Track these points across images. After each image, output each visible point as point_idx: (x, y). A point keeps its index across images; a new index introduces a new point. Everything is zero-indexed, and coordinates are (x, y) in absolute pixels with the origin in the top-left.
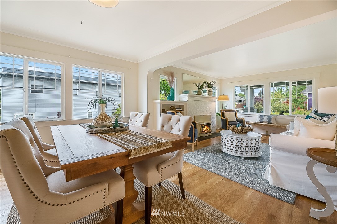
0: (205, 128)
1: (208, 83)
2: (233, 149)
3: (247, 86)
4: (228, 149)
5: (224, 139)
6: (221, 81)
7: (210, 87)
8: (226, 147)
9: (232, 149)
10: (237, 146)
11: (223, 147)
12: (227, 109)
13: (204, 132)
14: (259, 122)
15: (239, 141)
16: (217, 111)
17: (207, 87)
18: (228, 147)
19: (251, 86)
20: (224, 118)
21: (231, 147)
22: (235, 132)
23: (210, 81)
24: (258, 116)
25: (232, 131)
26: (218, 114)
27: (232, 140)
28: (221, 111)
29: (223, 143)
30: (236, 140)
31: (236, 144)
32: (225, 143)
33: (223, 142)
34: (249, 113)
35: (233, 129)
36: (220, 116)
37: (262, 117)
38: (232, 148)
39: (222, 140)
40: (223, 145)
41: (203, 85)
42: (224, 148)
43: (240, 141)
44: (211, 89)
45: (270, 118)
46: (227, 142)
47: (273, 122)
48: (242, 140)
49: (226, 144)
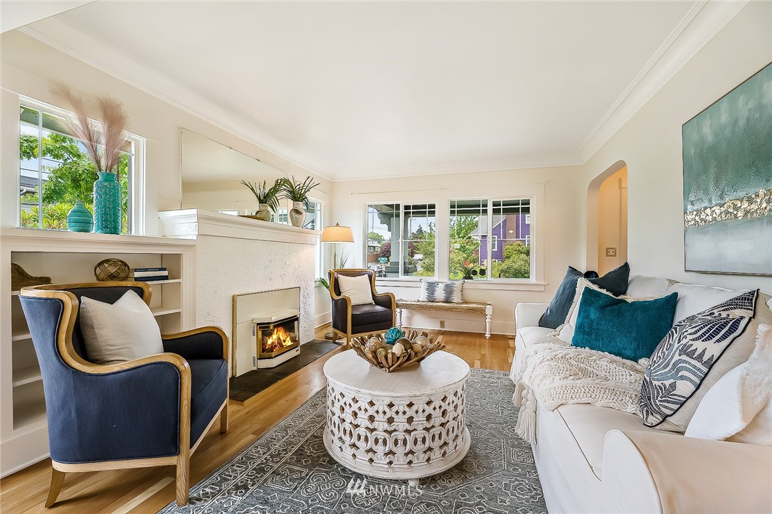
0: (275, 336)
1: (292, 186)
2: (375, 448)
3: (398, 206)
4: (354, 450)
5: (337, 405)
6: (332, 186)
7: (297, 196)
8: (346, 438)
9: (370, 450)
10: (390, 433)
11: (336, 439)
12: (347, 266)
13: (271, 349)
14: (426, 300)
15: (401, 410)
16: (320, 273)
17: (287, 196)
18: (354, 439)
19: (407, 207)
20: (340, 297)
21: (366, 439)
22: (380, 365)
23: (298, 180)
24: (424, 286)
25: (369, 360)
26: (323, 282)
27: (371, 411)
28: (330, 274)
29: (336, 419)
30: (387, 410)
31: (386, 426)
32: (344, 421)
33: (333, 414)
34: (401, 277)
35: (374, 352)
36: (328, 287)
37: (431, 287)
38: (371, 444)
39: (329, 403)
40: (336, 431)
41: (275, 190)
42: (338, 443)
43: (404, 413)
44: (301, 206)
45: (449, 290)
46: (349, 418)
47: (456, 298)
48: (410, 405)
49: (348, 426)
